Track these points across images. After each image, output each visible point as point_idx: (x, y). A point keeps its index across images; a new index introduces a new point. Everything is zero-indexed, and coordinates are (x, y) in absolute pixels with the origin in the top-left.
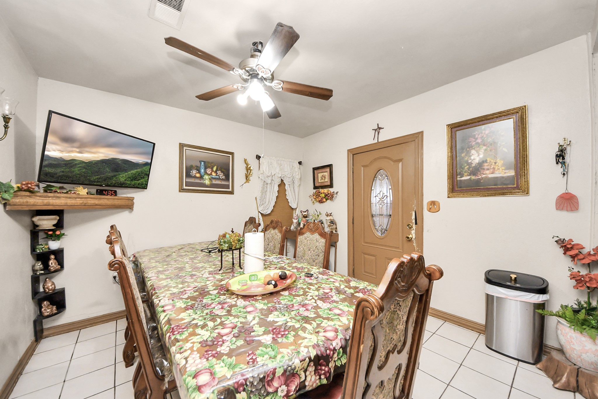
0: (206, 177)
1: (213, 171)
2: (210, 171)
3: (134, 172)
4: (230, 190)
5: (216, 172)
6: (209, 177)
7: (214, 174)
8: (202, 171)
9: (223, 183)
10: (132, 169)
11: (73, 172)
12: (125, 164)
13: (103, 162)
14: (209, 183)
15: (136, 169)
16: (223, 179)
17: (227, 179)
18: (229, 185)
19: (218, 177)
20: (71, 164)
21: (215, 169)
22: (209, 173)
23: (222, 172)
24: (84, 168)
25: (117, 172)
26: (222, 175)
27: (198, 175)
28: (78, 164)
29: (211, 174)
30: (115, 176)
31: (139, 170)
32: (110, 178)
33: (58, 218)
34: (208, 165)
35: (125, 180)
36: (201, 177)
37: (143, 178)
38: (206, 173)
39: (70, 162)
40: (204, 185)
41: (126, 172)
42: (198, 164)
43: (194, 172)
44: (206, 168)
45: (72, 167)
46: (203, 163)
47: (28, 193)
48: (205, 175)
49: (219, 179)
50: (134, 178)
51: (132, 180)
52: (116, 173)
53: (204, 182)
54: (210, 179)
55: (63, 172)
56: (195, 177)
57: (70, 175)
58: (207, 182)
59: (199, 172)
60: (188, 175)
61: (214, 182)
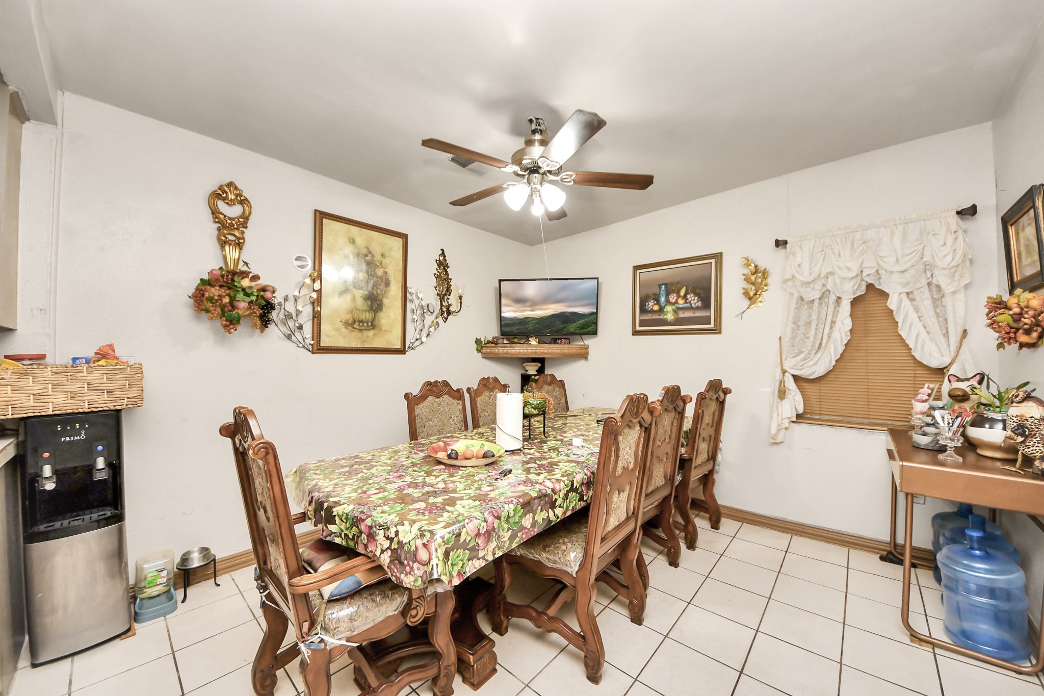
0: (669, 308)
1: (679, 296)
2: (675, 298)
3: (581, 321)
4: (712, 326)
5: (685, 297)
6: (674, 307)
7: (681, 301)
8: (663, 299)
9: (699, 314)
10: (580, 320)
11: (528, 328)
12: (573, 316)
13: (553, 316)
14: (673, 318)
15: (584, 319)
16: (697, 308)
17: (706, 305)
18: (709, 317)
19: (688, 305)
20: (524, 321)
21: (682, 293)
22: (674, 301)
23: (696, 294)
24: (537, 323)
25: (567, 323)
26: (694, 300)
27: (656, 308)
28: (531, 321)
29: (676, 302)
30: (565, 327)
31: (586, 320)
32: (561, 330)
33: (540, 365)
34: (671, 288)
35: (575, 330)
36: (661, 310)
37: (591, 326)
38: (668, 302)
39: (524, 320)
40: (665, 322)
41: (575, 323)
42: (656, 290)
43: (651, 304)
44: (668, 294)
45: (526, 324)
46: (663, 287)
47: (493, 345)
48: (666, 305)
49: (691, 308)
50: (583, 327)
51: (581, 329)
52: (565, 325)
53: (665, 317)
54: (675, 311)
55: (518, 329)
56: (652, 311)
57: (525, 331)
58: (670, 317)
59: (658, 301)
60: (643, 310)
61: (682, 315)
